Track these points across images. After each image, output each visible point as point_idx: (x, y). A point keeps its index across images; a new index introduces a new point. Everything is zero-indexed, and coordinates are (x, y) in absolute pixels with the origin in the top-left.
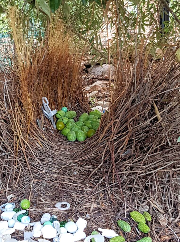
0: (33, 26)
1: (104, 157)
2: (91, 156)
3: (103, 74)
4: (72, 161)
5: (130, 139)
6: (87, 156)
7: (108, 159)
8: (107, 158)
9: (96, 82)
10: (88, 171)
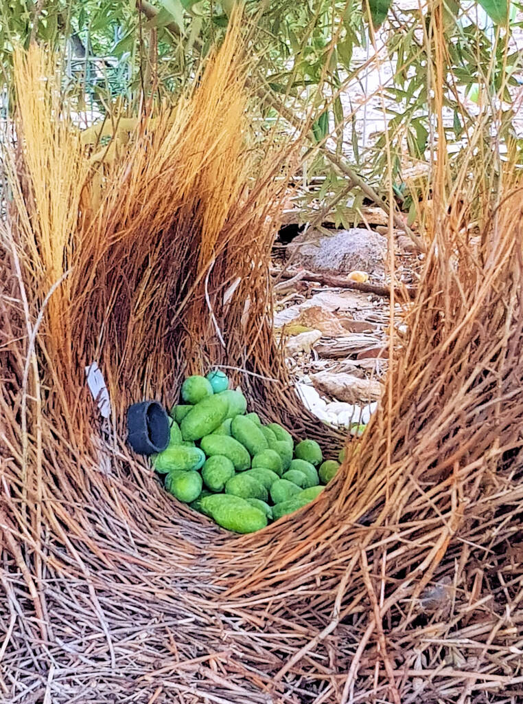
0: (83, 54)
1: (342, 605)
2: (292, 592)
3: (343, 265)
4: (216, 605)
5: (454, 541)
6: (277, 592)
7: (360, 614)
8: (354, 609)
9: (315, 296)
10: (277, 652)
